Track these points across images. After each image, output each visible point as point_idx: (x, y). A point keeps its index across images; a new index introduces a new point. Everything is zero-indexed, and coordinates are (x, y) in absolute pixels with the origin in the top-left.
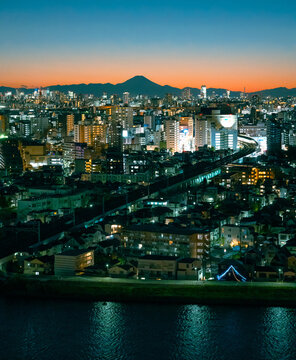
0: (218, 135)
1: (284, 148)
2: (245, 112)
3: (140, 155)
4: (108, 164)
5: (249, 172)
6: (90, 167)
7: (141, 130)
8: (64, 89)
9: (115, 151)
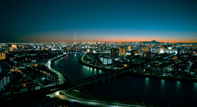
0: (168, 51)
1: (180, 53)
2: (173, 47)
3: (154, 54)
4: (148, 55)
5: (174, 57)
6: (145, 55)
7: (154, 49)
8: (141, 42)
9: (150, 52)
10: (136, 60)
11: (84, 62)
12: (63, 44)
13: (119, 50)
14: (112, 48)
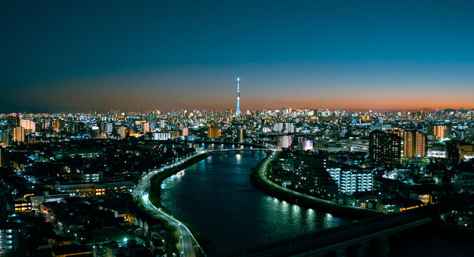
10: (468, 178)
11: (270, 182)
12: (192, 117)
13: (399, 139)
14: (376, 132)
